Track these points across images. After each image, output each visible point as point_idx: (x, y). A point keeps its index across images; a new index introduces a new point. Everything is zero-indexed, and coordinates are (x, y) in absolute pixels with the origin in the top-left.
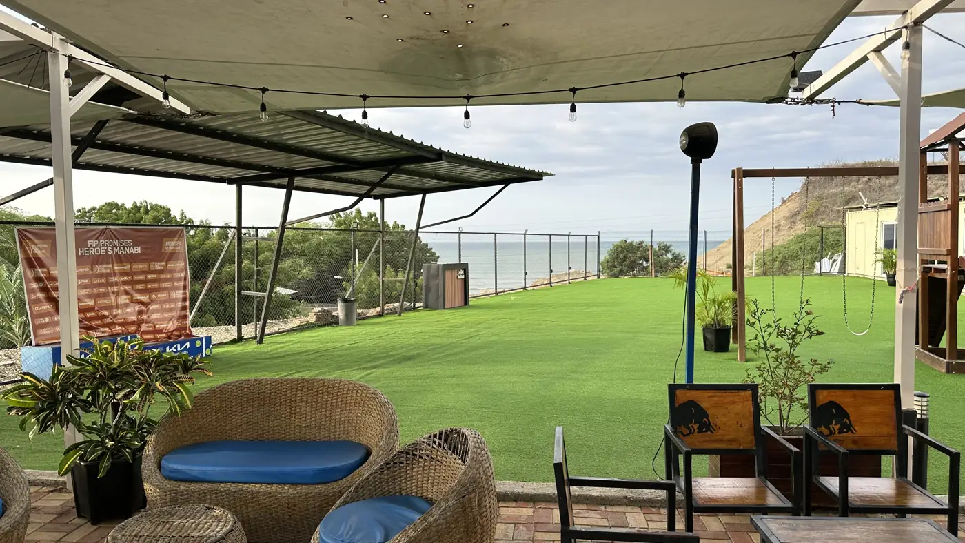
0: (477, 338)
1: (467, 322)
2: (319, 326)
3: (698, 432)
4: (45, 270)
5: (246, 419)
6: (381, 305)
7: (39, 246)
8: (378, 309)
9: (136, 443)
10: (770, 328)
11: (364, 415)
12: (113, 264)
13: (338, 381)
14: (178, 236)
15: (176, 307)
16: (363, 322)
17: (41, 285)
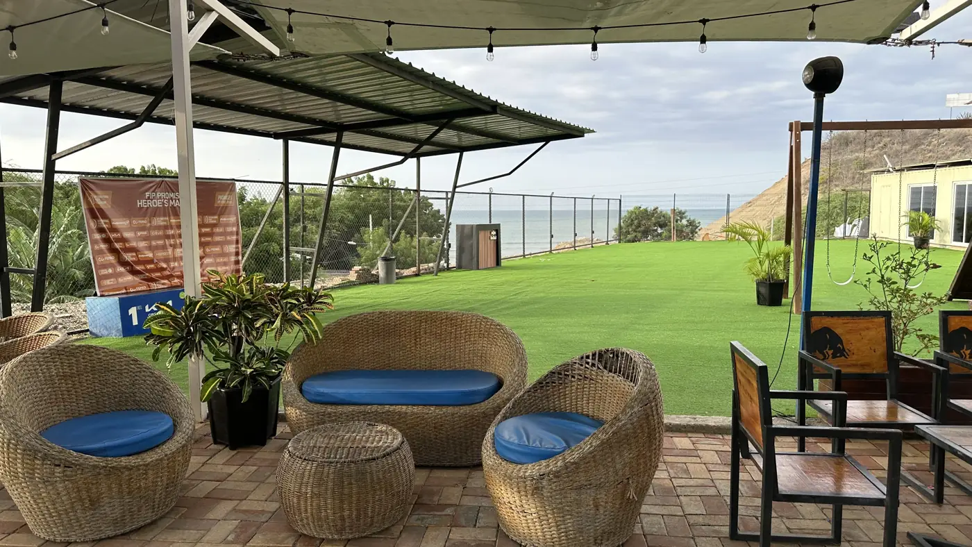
0: (524, 294)
1: (507, 281)
2: (360, 284)
3: (833, 357)
4: (107, 221)
5: (372, 349)
6: (417, 265)
7: (101, 197)
8: (414, 269)
9: (274, 371)
10: (889, 261)
11: (489, 346)
12: (169, 216)
13: (461, 314)
14: (229, 190)
15: (229, 262)
16: (400, 280)
17: (104, 236)
